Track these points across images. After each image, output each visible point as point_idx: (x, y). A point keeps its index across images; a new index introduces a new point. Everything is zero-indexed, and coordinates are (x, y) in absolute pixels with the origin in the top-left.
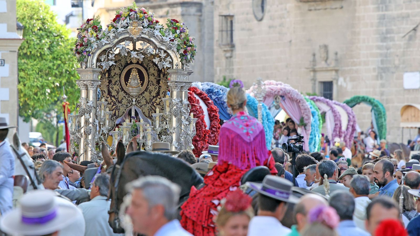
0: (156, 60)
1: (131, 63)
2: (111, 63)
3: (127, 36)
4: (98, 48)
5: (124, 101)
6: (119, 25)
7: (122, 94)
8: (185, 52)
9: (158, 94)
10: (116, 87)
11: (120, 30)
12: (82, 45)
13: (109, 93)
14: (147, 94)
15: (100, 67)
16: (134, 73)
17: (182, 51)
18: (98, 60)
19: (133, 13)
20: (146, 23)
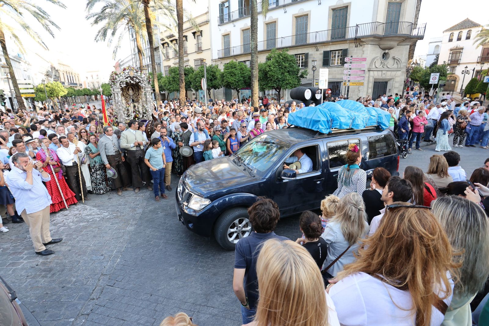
0: (140, 84)
1: (129, 85)
2: (125, 85)
3: (129, 76)
4: (119, 80)
5: (128, 97)
6: (126, 72)
7: (127, 95)
8: (149, 81)
9: (139, 94)
10: (125, 93)
11: (126, 74)
12: (113, 79)
13: (123, 95)
14: (135, 95)
15: (121, 86)
16: (130, 89)
17: (148, 81)
18: (120, 85)
19: (130, 68)
20: (135, 72)
